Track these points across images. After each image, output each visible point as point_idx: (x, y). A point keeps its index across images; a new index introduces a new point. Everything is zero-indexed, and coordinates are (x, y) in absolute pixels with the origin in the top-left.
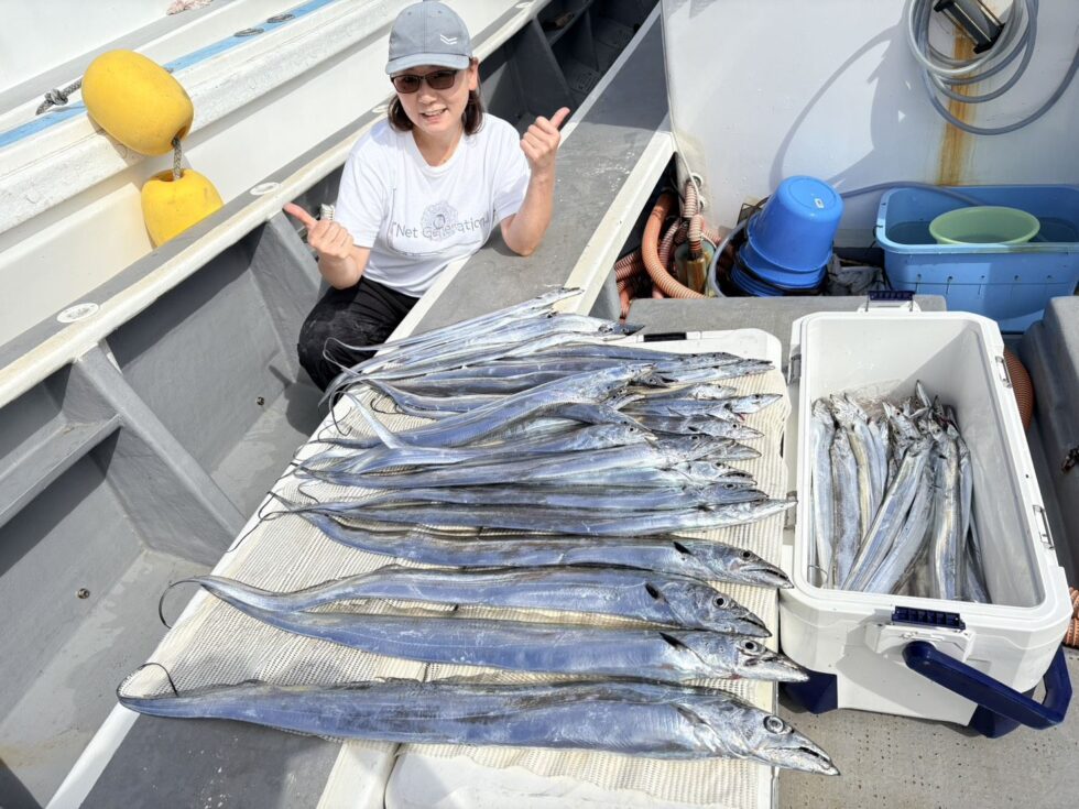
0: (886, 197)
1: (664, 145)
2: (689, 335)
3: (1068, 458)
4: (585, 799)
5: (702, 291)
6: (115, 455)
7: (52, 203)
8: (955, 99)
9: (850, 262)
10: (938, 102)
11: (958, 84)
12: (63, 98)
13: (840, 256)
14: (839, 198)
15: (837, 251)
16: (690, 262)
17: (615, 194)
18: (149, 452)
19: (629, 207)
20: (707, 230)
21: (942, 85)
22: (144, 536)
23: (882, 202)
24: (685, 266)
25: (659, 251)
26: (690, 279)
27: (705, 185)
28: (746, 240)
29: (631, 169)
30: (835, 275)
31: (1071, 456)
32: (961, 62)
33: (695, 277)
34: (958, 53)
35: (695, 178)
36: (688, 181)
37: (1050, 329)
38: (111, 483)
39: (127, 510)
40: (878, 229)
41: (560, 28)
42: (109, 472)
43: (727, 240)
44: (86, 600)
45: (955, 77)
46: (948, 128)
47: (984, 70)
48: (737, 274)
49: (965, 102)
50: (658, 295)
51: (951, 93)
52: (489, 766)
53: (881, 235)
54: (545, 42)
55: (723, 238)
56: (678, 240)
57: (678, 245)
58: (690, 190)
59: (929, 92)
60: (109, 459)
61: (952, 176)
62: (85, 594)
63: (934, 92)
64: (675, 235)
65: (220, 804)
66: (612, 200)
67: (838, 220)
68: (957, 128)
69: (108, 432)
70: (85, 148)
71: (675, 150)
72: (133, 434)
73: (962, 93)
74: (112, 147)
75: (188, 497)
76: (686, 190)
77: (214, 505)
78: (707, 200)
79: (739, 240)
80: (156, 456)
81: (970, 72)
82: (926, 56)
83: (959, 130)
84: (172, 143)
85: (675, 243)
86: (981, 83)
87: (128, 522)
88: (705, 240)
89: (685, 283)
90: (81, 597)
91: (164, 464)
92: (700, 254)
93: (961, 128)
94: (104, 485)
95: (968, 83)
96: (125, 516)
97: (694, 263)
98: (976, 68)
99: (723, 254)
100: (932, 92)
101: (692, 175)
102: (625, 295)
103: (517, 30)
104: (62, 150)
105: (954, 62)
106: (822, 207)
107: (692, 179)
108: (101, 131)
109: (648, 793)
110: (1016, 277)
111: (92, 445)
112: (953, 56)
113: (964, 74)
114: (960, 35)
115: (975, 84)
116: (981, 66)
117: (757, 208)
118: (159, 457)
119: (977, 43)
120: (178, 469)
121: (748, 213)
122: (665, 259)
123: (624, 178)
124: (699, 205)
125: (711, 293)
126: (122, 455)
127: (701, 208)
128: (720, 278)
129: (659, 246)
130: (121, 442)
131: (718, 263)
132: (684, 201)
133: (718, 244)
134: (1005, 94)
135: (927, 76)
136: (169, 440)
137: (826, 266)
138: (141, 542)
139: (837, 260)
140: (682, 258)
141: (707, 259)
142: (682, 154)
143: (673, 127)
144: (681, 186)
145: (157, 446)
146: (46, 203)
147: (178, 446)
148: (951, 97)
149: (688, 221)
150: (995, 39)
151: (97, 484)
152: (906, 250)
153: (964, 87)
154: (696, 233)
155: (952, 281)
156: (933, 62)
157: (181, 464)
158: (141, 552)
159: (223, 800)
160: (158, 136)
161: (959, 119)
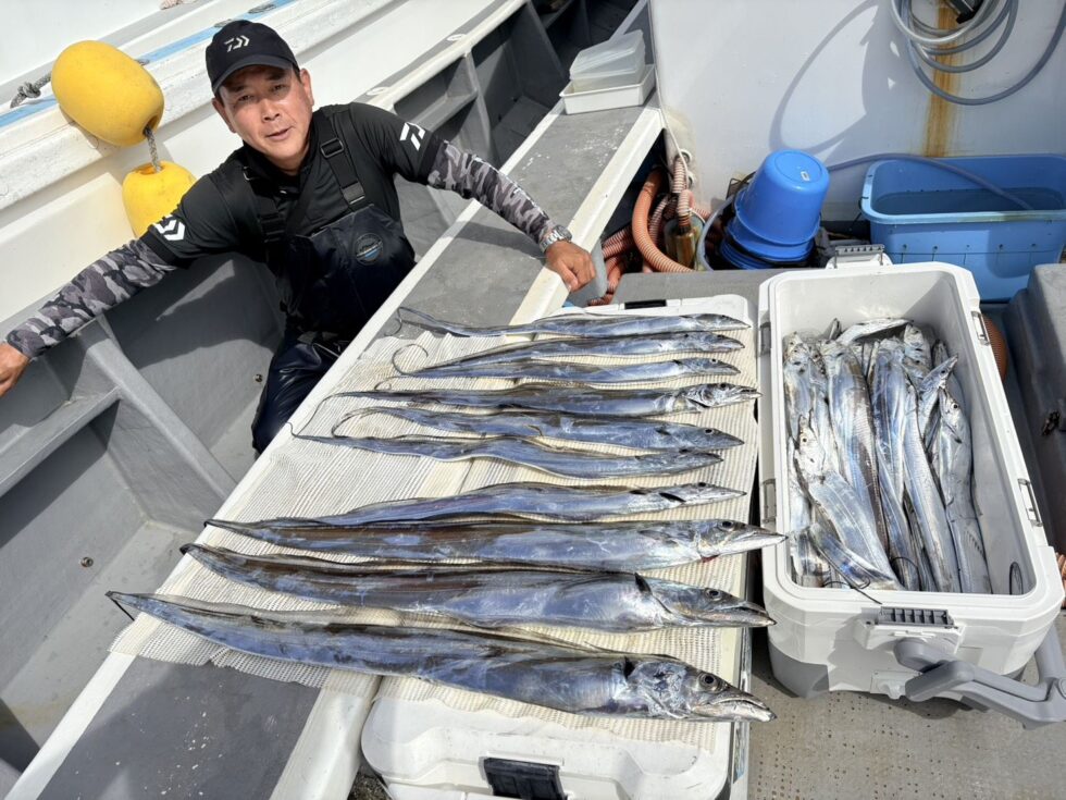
0: (872, 170)
1: (652, 121)
2: (668, 302)
3: (1048, 421)
4: (551, 738)
5: (691, 266)
6: (115, 427)
7: (21, 195)
8: (940, 70)
9: (839, 235)
10: (923, 73)
11: (941, 54)
12: (35, 91)
13: (828, 230)
14: (825, 172)
15: (823, 224)
16: (679, 237)
17: (602, 169)
18: (147, 424)
19: (616, 181)
20: (696, 205)
21: (926, 55)
22: (145, 507)
23: (868, 174)
24: (674, 240)
25: (648, 227)
26: (679, 254)
27: (694, 161)
28: (734, 215)
29: (618, 145)
30: (824, 249)
31: (1051, 420)
32: (941, 31)
33: (684, 252)
34: (942, 24)
35: (684, 154)
36: (677, 157)
37: (1033, 297)
38: (113, 457)
39: (129, 482)
40: (864, 200)
41: (555, 11)
42: (110, 444)
43: (716, 214)
44: (89, 568)
45: (940, 47)
46: (933, 100)
47: (969, 39)
48: (726, 249)
49: (949, 72)
50: (647, 270)
51: (935, 63)
52: (460, 708)
53: (867, 207)
54: (540, 25)
55: (712, 213)
56: (667, 216)
57: (667, 221)
58: (679, 166)
59: (912, 63)
60: (109, 431)
61: (938, 147)
62: (88, 563)
63: (918, 63)
64: (664, 211)
65: (204, 745)
66: (599, 175)
67: (824, 193)
68: (943, 98)
69: (107, 404)
70: (56, 140)
71: (664, 126)
72: (132, 406)
73: (947, 62)
74: (84, 138)
75: (186, 467)
76: (674, 166)
77: (212, 476)
78: (697, 177)
79: (727, 214)
80: (153, 427)
81: (953, 41)
82: (909, 27)
83: (944, 101)
84: (144, 133)
85: (664, 219)
86: (965, 52)
87: (130, 494)
88: (695, 215)
89: (674, 258)
90: (84, 565)
91: (161, 435)
92: (689, 229)
93: (947, 99)
94: (106, 459)
95: (952, 53)
96: (127, 488)
97: (683, 237)
98: (958, 38)
99: (712, 229)
100: (916, 63)
101: (680, 151)
102: (616, 272)
103: (511, 13)
104: (32, 142)
105: (937, 31)
106: (807, 179)
107: (681, 155)
108: (73, 123)
109: (612, 731)
110: (1001, 246)
111: (91, 417)
112: (936, 26)
113: (948, 44)
114: (943, 6)
115: (960, 54)
116: (964, 35)
117: (743, 183)
118: (156, 428)
119: (959, 12)
120: (175, 441)
121: (736, 188)
122: (655, 235)
123: (612, 153)
124: (688, 180)
125: (701, 268)
126: (122, 428)
127: (690, 184)
128: (709, 253)
129: (649, 222)
130: (122, 413)
131: (707, 238)
132: (673, 177)
133: (706, 219)
134: (990, 62)
135: (910, 47)
136: (167, 412)
137: (813, 240)
138: (142, 514)
139: (825, 233)
140: (671, 233)
141: (695, 233)
142: (670, 131)
143: (661, 104)
144: (671, 162)
145: (154, 418)
146: (15, 195)
147: (175, 418)
148: (936, 68)
149: (676, 196)
150: (977, 8)
151: (100, 455)
152: (891, 221)
153: (949, 57)
154: (684, 209)
155: (937, 252)
156: (917, 32)
157: (179, 437)
158: (142, 523)
159: (206, 742)
160: (129, 126)
161: (945, 90)
